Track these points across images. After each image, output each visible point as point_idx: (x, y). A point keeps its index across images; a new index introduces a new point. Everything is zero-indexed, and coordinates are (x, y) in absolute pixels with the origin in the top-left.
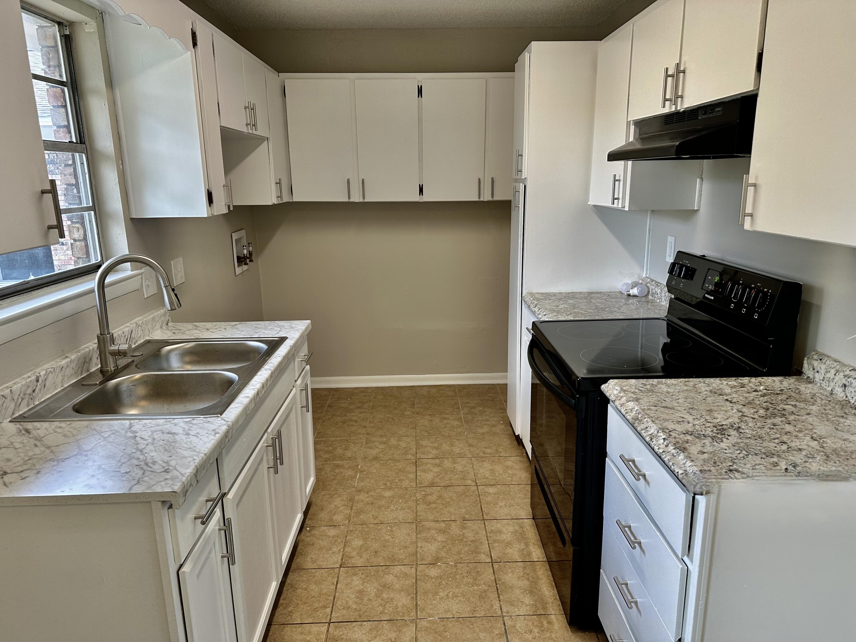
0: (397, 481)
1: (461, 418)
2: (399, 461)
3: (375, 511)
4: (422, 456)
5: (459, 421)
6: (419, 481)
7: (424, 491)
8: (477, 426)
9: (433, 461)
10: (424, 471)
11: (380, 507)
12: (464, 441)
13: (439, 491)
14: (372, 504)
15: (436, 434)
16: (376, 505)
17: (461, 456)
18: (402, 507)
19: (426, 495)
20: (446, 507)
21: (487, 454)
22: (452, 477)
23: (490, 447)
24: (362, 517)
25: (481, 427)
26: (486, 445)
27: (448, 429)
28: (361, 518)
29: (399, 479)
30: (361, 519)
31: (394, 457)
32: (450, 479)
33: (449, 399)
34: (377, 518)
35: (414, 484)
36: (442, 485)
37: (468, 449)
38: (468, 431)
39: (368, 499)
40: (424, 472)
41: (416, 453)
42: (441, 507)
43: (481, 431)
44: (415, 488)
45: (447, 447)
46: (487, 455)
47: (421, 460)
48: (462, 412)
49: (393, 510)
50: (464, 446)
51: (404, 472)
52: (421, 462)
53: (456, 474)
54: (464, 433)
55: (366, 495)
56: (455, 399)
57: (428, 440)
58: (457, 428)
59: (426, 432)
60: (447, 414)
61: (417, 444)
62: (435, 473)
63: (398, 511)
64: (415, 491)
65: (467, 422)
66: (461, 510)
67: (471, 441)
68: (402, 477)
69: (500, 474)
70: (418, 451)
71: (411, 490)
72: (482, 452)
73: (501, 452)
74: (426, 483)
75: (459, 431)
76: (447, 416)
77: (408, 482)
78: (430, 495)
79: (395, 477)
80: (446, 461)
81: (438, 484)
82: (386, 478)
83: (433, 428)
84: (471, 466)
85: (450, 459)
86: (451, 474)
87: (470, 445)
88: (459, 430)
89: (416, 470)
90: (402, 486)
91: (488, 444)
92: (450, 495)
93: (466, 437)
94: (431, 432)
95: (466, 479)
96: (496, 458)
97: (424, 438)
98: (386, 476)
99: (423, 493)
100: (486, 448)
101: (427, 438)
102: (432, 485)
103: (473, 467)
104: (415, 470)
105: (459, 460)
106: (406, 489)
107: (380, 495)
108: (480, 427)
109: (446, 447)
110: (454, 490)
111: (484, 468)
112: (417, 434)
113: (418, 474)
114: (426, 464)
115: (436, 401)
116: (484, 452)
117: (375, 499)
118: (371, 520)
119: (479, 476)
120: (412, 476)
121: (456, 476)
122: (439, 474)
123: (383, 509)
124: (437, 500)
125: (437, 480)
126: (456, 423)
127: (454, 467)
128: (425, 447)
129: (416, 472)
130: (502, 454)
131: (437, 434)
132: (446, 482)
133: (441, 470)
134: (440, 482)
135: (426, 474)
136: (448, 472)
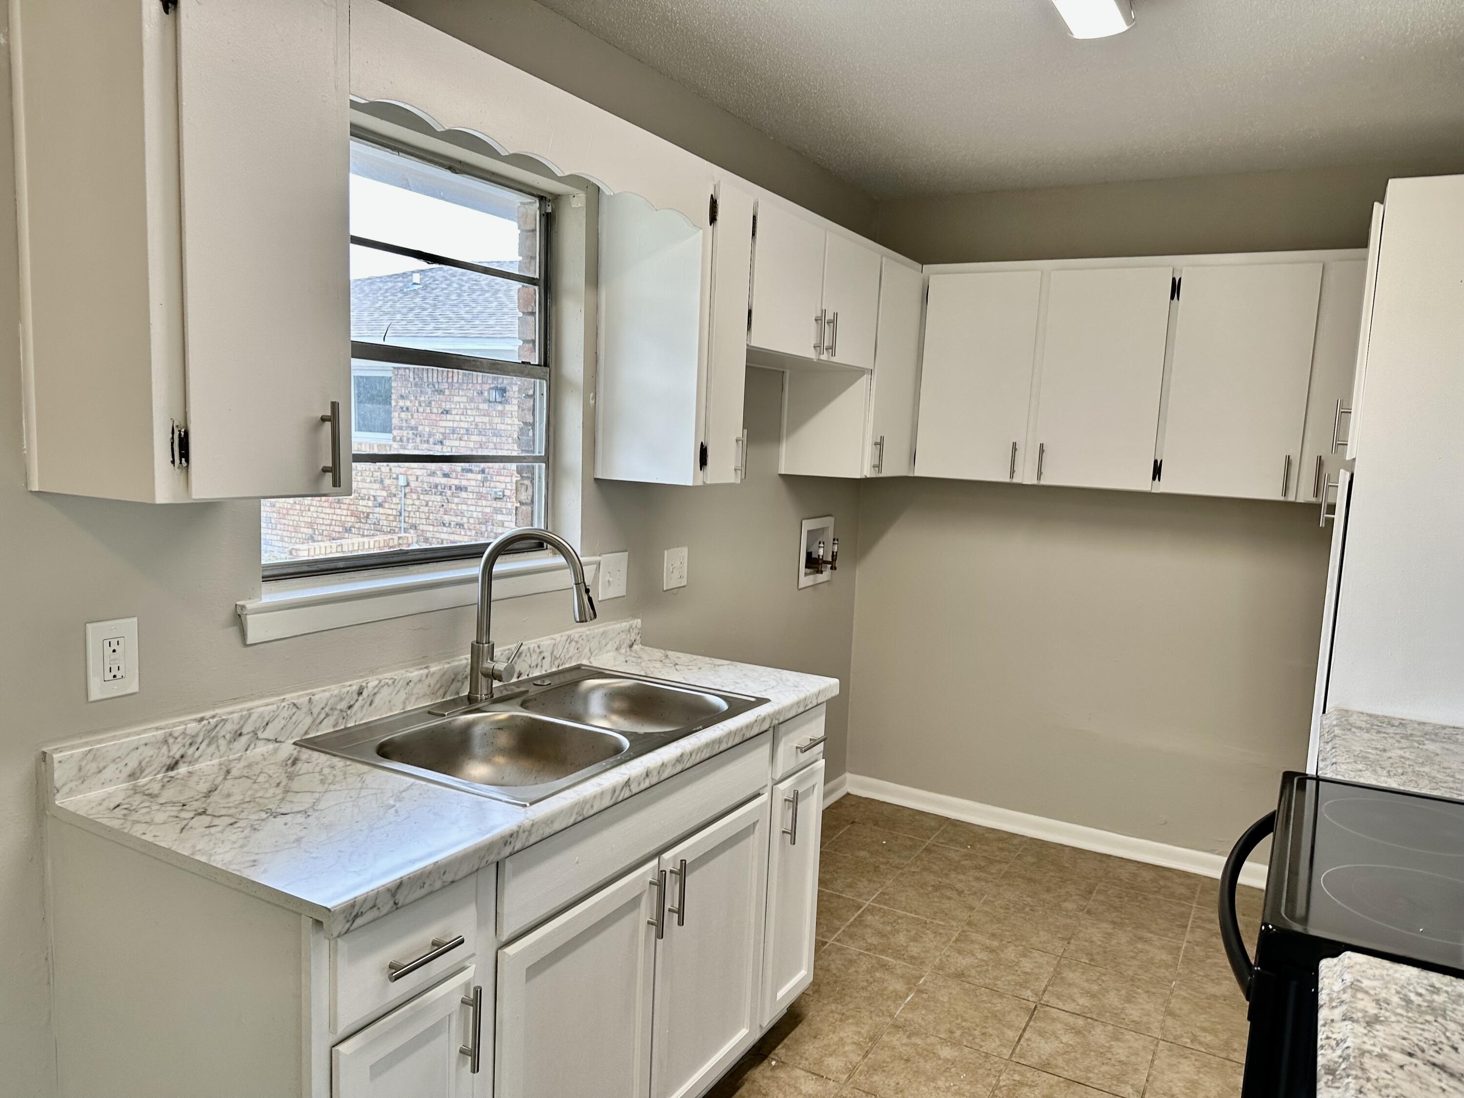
0: (977, 1033)
1: (1179, 948)
2: (1001, 996)
3: (905, 1077)
4: (1053, 1001)
5: (1171, 954)
6: (1021, 1049)
7: (1021, 1074)
8: (1207, 976)
9: (1071, 1020)
10: (1041, 1033)
11: (917, 1073)
12: (1161, 1000)
13: (1051, 1086)
14: (907, 1060)
15: (1105, 965)
16: (914, 1066)
17: (1139, 1028)
18: (959, 1089)
19: (1022, 1084)
21: (1200, 1043)
22: (1095, 1066)
23: (1214, 1032)
24: (876, 1078)
25: (1216, 981)
26: (1206, 1024)
27: (1138, 963)
28: (873, 1080)
29: (984, 1031)
30: (872, 1082)
31: (995, 985)
32: (1088, 1070)
33: (1170, 902)
34: (902, 1091)
35: (1006, 1053)
36: (1065, 1074)
37: (1161, 1018)
38: (1182, 981)
39: (905, 1048)
40: (1040, 1035)
41: (1044, 991)
43: (1212, 989)
44: (1004, 1061)
45: (1116, 999)
46: (1197, 1047)
47: (1048, 1009)
48: (1188, 936)
49: (939, 1088)
50: (1156, 1010)
51: (1000, 1020)
52: (1045, 1012)
53: (1107, 1064)
54: (1171, 982)
55: (905, 1041)
56: (1183, 905)
57: (1083, 973)
58: (1159, 967)
59: (1087, 954)
60: (1152, 932)
61: (1057, 973)
62: (1061, 1045)
63: (949, 1094)
64: (1002, 1067)
65: (1188, 961)
67: (1175, 1004)
68: (990, 1030)
70: (1050, 988)
71: (995, 1063)
72: (1190, 1035)
73: (1235, 1050)
74: (1033, 1060)
75: (1161, 975)
76: (1150, 935)
77: (998, 1043)
78: (1030, 1086)
79: (977, 1026)
80: (1099, 1029)
81: (1057, 1071)
82: (959, 1020)
83: (1105, 952)
84: (1150, 1057)
85: (1110, 1028)
86: (1097, 1059)
87: (1170, 1013)
88: (1162, 972)
89: (1027, 1025)
90: (981, 1046)
91: (1213, 1023)
93: (1168, 992)
94: (1098, 958)
95: (1122, 1082)
96: (1217, 1059)
97: (1077, 965)
98: (962, 1017)
99: (1017, 1077)
100: (1204, 1029)
101: (1083, 968)
102: (1044, 1067)
103: (1153, 1061)
104: (1024, 1025)
105: (1129, 1036)
106: (985, 1057)
107: (930, 1048)
108: (1213, 980)
109: (1113, 999)
111: (1178, 1073)
112: (1066, 955)
113: (1026, 1036)
114: (1054, 1020)
115: (1140, 898)
116: (1195, 1036)
117: (918, 1054)
118: (888, 1092)
119: (1157, 1084)
120: (1012, 1035)
121: (1105, 1068)
122: (1070, 1049)
123: (922, 1079)
125: (1060, 1061)
126: (1164, 956)
127: (1110, 1047)
128: (1070, 984)
129: (1024, 1030)
130: (1236, 1054)
131: (1108, 967)
132: (1078, 1072)
133: (1079, 1043)
134: (1063, 1068)
135: (1043, 1041)
136: (1092, 1053)
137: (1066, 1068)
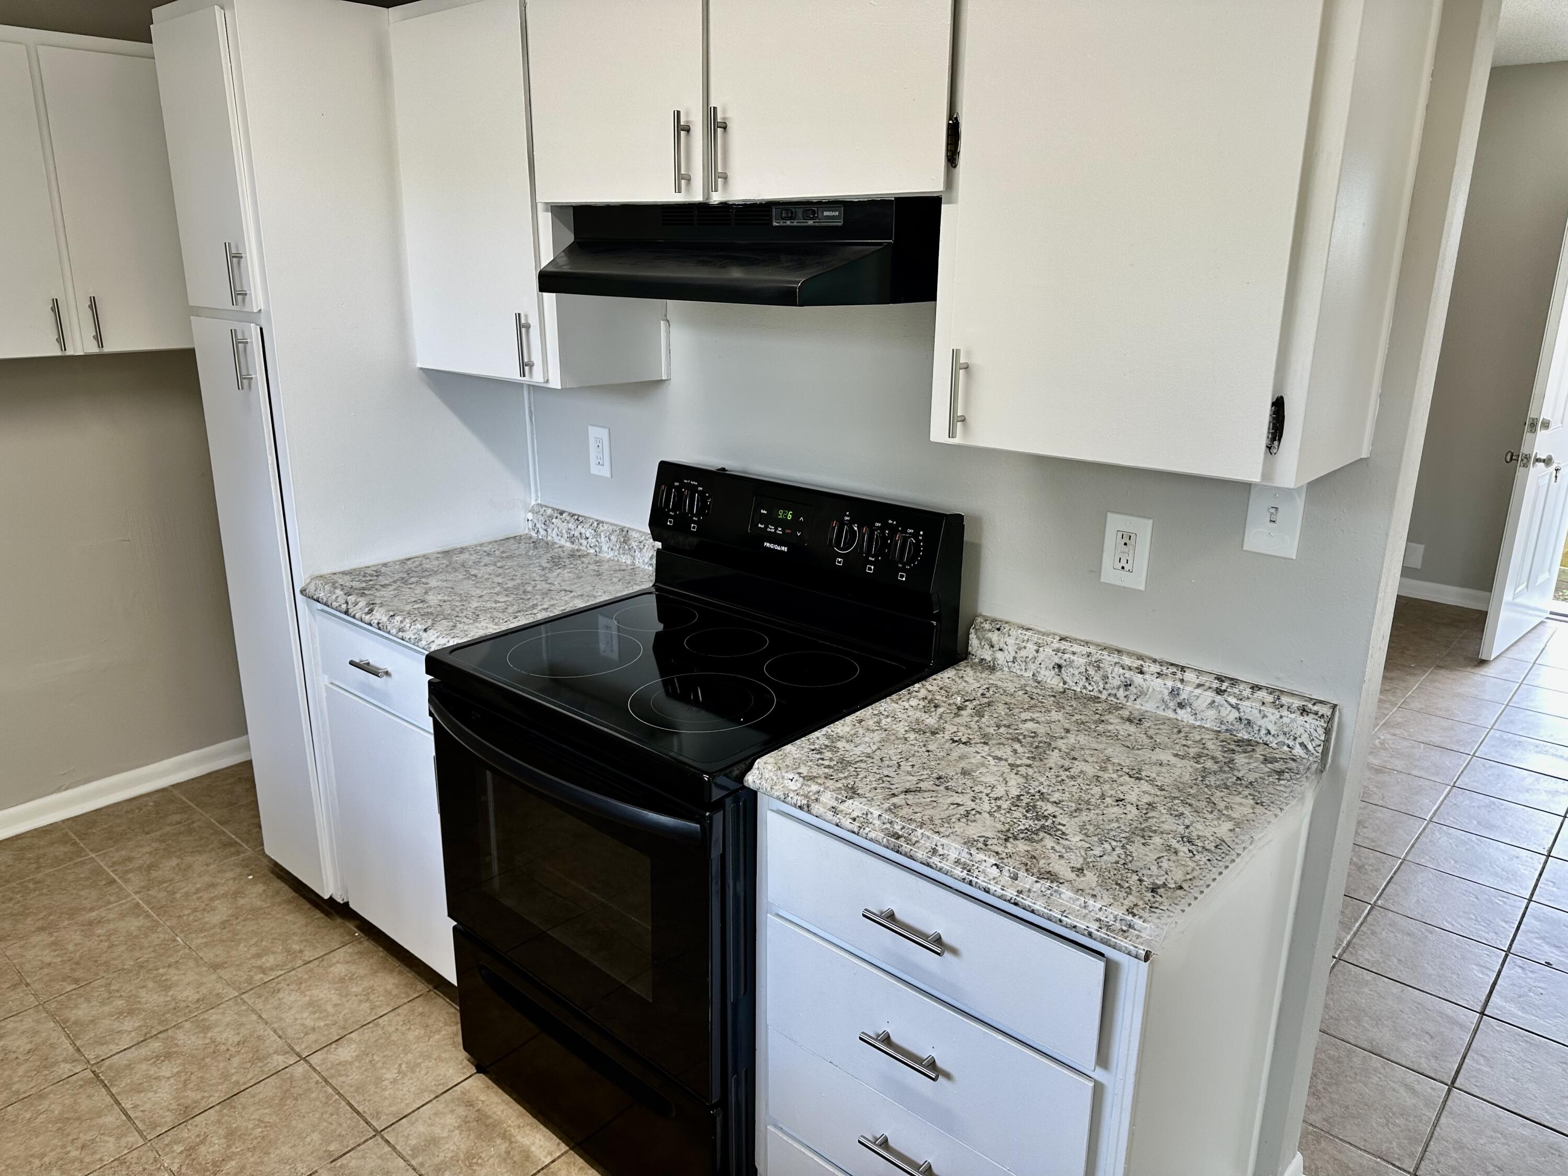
0: (75, 1153)
1: (138, 905)
2: (41, 1096)
4: (103, 1051)
5: (138, 916)
6: (143, 1121)
7: (177, 1142)
8: (195, 910)
9: (143, 1051)
10: (137, 1089)
12: (191, 964)
13: (219, 1122)
15: (97, 974)
17: (211, 1002)
19: (190, 1150)
20: (268, 1153)
21: (272, 969)
22: (226, 1068)
23: (266, 952)
25: (208, 908)
26: (253, 950)
27: (123, 948)
29: (79, 1143)
31: (17, 1092)
32: (226, 1077)
33: (66, 869)
35: (134, 1138)
36: (214, 1100)
37: (214, 977)
38: (182, 931)
40: (140, 1092)
41: (78, 1050)
42: (252, 1160)
43: (215, 919)
44: (145, 1148)
45: (155, 997)
46: (273, 975)
47: (107, 1062)
48: (129, 889)
50: (199, 974)
51: (78, 1119)
52: (110, 1067)
53: (231, 1056)
54: (175, 940)
56: (83, 863)
57: (88, 1000)
58: (146, 936)
59: (64, 980)
60: (92, 910)
61: (63, 1024)
62: (172, 1081)
64: (152, 1155)
65: (161, 910)
66: (308, 1139)
67: (208, 955)
68: (84, 1138)
69: (335, 1005)
70: (78, 1043)
71: (139, 1158)
72: (254, 970)
73: (301, 951)
74: (168, 1119)
75: (157, 942)
76: (94, 914)
77: (112, 1139)
78: (202, 1142)
79: (64, 1147)
80: (180, 1036)
81: (203, 1105)
82: (37, 1163)
83: (77, 963)
84: (254, 1017)
85: (187, 1025)
86: (219, 1062)
87: (215, 967)
88: (156, 938)
89: (112, 1095)
90: (101, 1160)
91: (256, 944)
92: (256, 1116)
93: (187, 951)
94: (79, 974)
95: (265, 1058)
96: (299, 970)
97: (69, 999)
98: (32, 1156)
99: (178, 1148)
100: (258, 956)
101: (80, 996)
102: (187, 1115)
103: (260, 1017)
104: (109, 1099)
105: (213, 1016)
106: (121, 1164)
108: (204, 910)
109: (152, 999)
110: (257, 1100)
111: (290, 1008)
112: (43, 998)
113: (127, 1105)
114: (129, 1066)
115: (31, 886)
116: (260, 967)
119: (290, 1032)
120: (112, 1119)
121: (236, 1061)
122: (184, 1076)
124: (229, 1146)
125: (193, 1095)
126: (134, 924)
127: (213, 1041)
128: (92, 1021)
129: (118, 1104)
130: (307, 953)
131: (102, 974)
132: (220, 1087)
133: (184, 1064)
134: (203, 1098)
135: (150, 1095)
136: (208, 1060)
137: (206, 1094)
